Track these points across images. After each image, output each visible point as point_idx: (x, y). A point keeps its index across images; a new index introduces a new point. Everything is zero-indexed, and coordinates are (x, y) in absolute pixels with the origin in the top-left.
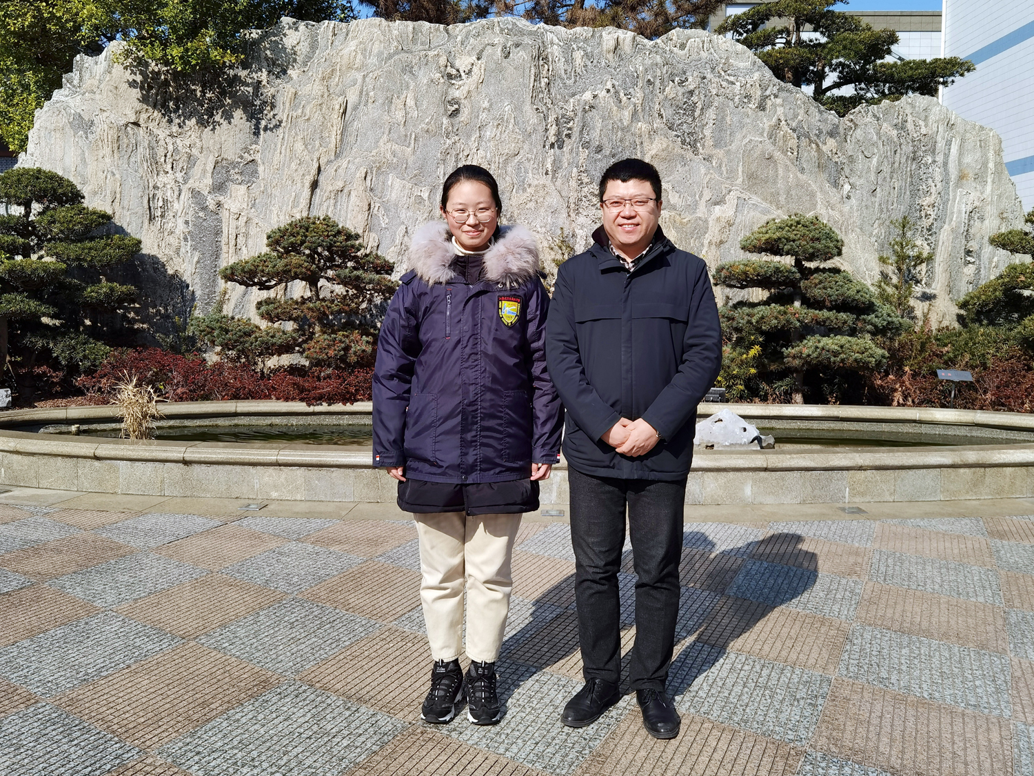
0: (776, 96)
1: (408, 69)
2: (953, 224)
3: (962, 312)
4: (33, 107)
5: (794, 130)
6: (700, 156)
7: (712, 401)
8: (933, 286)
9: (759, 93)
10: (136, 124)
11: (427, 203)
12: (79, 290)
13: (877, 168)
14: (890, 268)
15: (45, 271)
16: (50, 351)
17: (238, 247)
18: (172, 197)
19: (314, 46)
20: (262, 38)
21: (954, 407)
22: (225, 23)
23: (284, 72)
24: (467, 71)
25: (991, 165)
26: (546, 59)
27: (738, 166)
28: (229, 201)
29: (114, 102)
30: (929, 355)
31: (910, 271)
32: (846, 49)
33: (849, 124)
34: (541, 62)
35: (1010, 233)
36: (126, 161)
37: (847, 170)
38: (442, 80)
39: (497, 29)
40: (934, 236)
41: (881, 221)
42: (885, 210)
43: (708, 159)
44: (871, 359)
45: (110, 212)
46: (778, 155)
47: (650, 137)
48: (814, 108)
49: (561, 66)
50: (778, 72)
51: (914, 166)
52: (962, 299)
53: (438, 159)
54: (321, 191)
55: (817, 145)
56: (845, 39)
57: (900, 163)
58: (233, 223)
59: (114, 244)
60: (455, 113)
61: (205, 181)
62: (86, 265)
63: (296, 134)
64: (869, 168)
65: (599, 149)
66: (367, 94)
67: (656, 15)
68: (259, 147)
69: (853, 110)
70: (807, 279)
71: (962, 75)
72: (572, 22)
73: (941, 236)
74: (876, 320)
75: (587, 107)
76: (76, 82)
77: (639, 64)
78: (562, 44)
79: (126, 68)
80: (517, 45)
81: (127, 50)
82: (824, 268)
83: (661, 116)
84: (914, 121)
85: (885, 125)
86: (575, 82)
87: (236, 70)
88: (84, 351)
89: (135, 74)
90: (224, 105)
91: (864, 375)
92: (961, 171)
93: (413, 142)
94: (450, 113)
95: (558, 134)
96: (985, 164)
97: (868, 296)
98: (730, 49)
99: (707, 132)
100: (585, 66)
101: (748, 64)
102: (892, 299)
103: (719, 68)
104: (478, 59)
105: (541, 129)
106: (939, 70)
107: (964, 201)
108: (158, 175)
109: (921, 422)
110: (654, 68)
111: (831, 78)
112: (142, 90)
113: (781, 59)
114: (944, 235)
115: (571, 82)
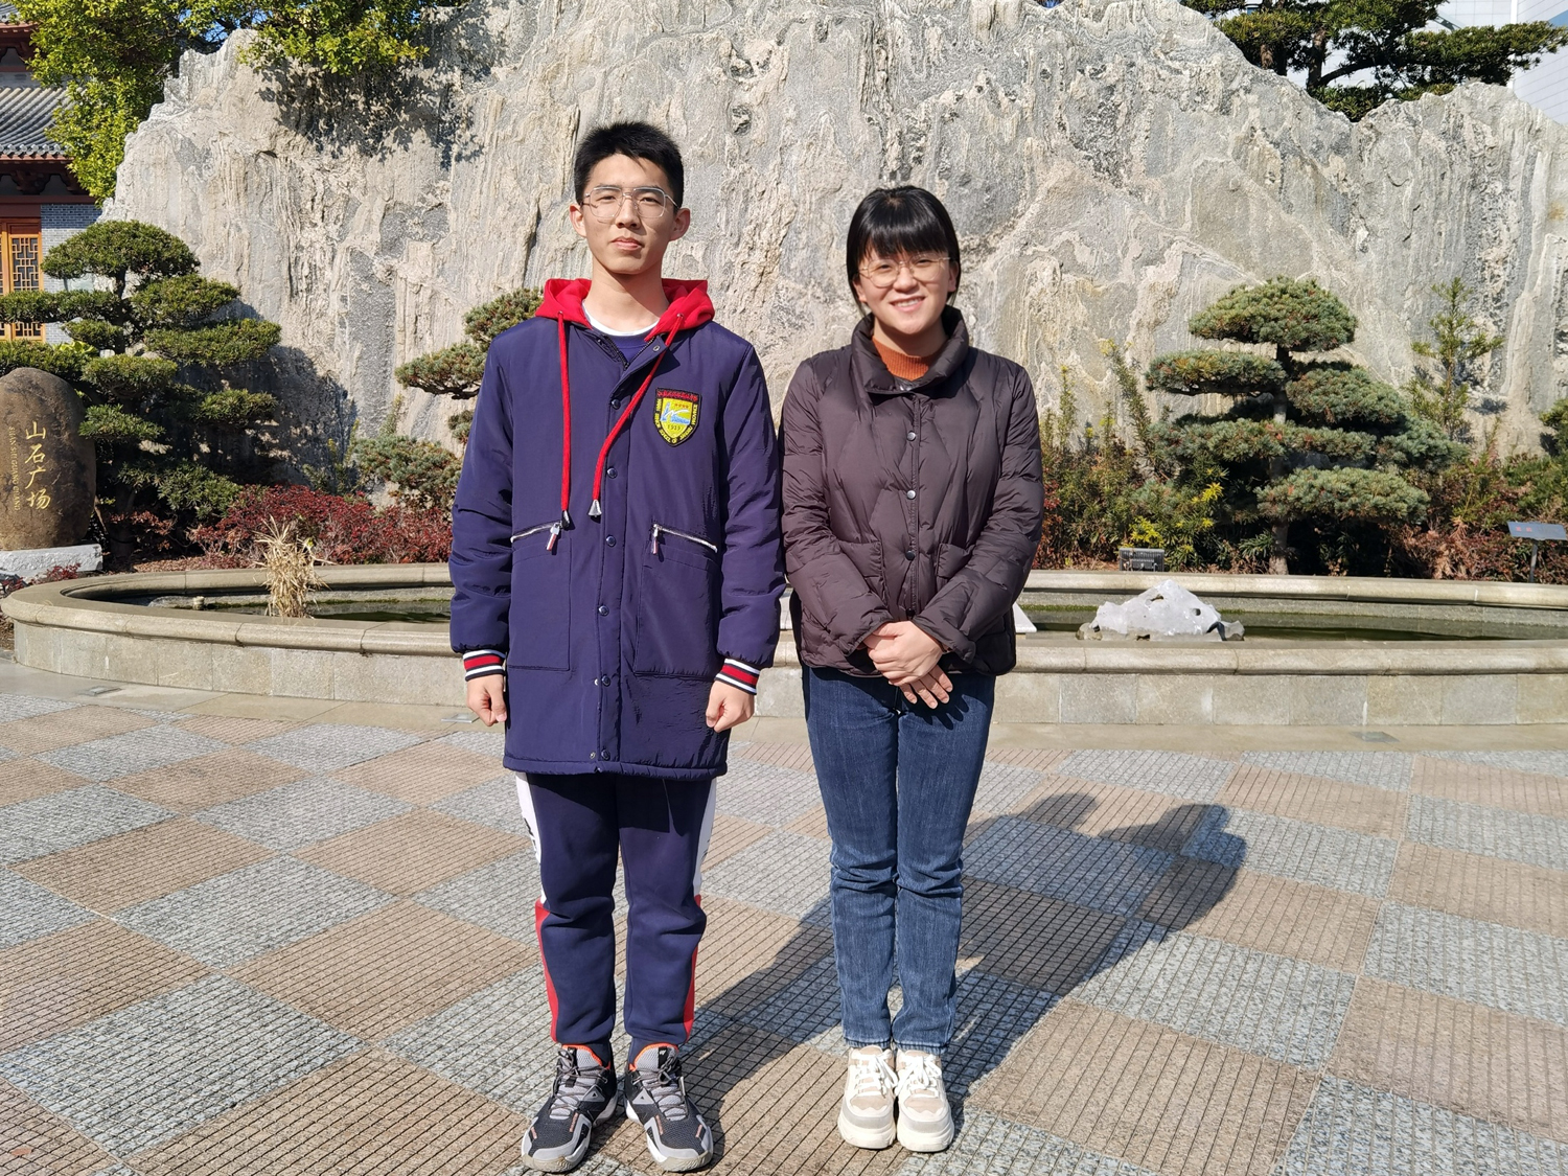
0: (1248, 91)
1: (671, 61)
2: (1537, 290)
3: (1551, 431)
4: (122, 130)
5: (1277, 145)
6: (1125, 189)
7: (1144, 569)
8: (1502, 390)
9: (1220, 86)
10: (271, 154)
11: (700, 266)
12: (194, 400)
13: (1412, 202)
14: (1431, 360)
15: (148, 373)
16: (154, 490)
17: (419, 335)
18: (322, 262)
19: (530, 29)
20: (453, 20)
21: (1536, 581)
23: (487, 71)
24: (761, 63)
26: (883, 41)
27: (1184, 203)
28: (406, 266)
29: (239, 121)
30: (1496, 500)
31: (1463, 366)
32: (1363, 12)
33: (1367, 132)
34: (876, 47)
36: (256, 209)
37: (1362, 207)
38: (724, 78)
40: (1505, 309)
41: (1417, 287)
42: (1424, 269)
43: (1136, 193)
44: (1401, 505)
45: (235, 286)
46: (1249, 184)
47: (1045, 161)
48: (1310, 108)
49: (906, 51)
50: (1252, 56)
51: (1473, 198)
52: (1549, 410)
53: (717, 198)
54: (542, 250)
55: (1314, 167)
57: (1450, 193)
58: (411, 300)
59: (244, 333)
60: (745, 127)
61: (371, 237)
62: (204, 363)
63: (504, 163)
64: (1399, 202)
65: (966, 181)
66: (611, 101)
68: (448, 185)
69: (1374, 111)
70: (1297, 380)
71: (1553, 50)
73: (1517, 310)
74: (1410, 443)
75: (947, 116)
76: (183, 93)
77: (1027, 47)
78: (907, 17)
79: (256, 72)
80: (839, 21)
81: (258, 44)
82: (1324, 363)
83: (1062, 127)
84: (1474, 126)
85: (1426, 132)
86: (929, 75)
87: (415, 69)
88: (203, 490)
89: (270, 80)
90: (397, 123)
91: (1387, 531)
92: (1550, 204)
94: (735, 127)
95: (902, 157)
97: (1396, 406)
98: (1175, 18)
99: (1136, 150)
100: (945, 51)
101: (1203, 41)
102: (1432, 410)
103: (1154, 50)
104: (779, 43)
105: (876, 150)
106: (1515, 43)
107: (1555, 252)
108: (302, 228)
109: (1481, 604)
110: (1053, 50)
111: (1336, 58)
112: (280, 103)
113: (1256, 30)
114: (1522, 308)
115: (921, 77)
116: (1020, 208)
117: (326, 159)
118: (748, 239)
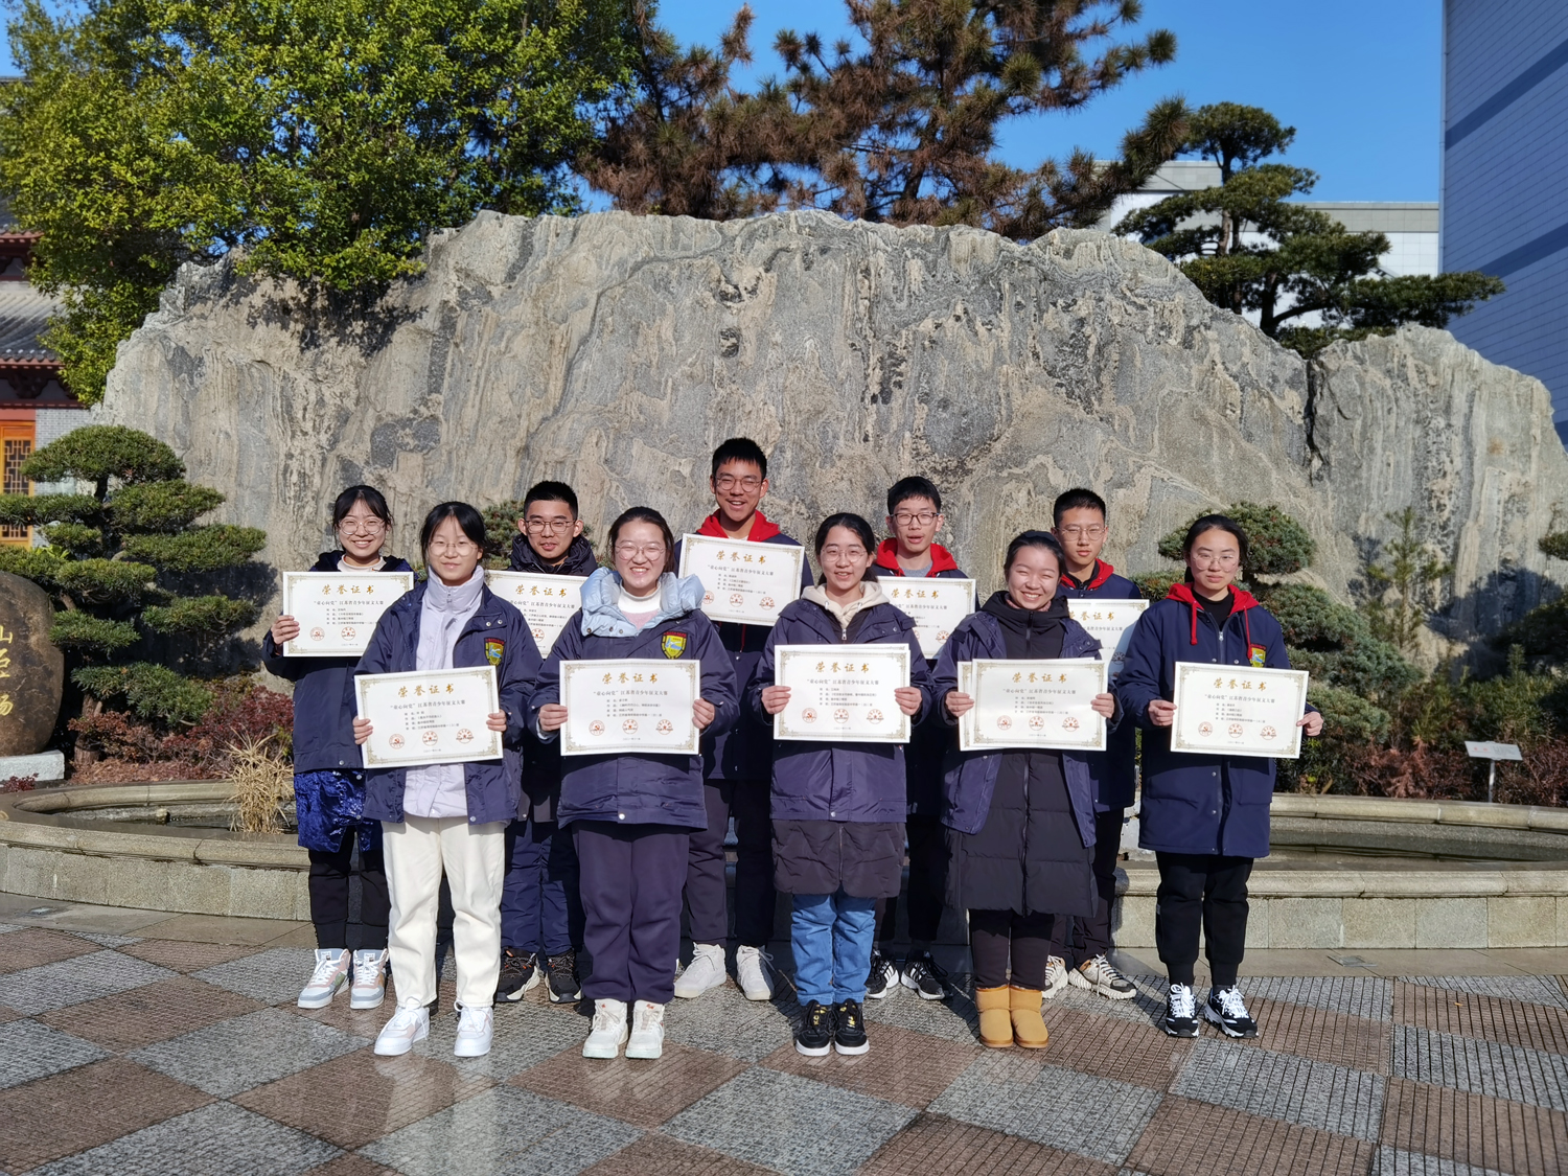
0: (1208, 328)
1: (663, 284)
2: (1481, 519)
4: (115, 338)
5: (1235, 377)
6: (1096, 416)
8: (1452, 614)
9: (1183, 322)
10: (264, 363)
11: (689, 481)
13: (1362, 435)
15: (125, 579)
18: (311, 470)
19: (526, 251)
20: (451, 241)
21: (1494, 800)
23: (483, 289)
24: (750, 289)
25: (1535, 433)
26: (866, 272)
27: (1152, 430)
28: (395, 476)
29: (233, 332)
32: (1312, 259)
33: (1319, 369)
34: (860, 276)
37: (1316, 438)
38: (713, 302)
39: (794, 227)
40: (1450, 538)
41: (1368, 515)
42: (1374, 498)
43: (1107, 419)
44: (1364, 724)
46: (1212, 414)
47: (1020, 387)
48: (1265, 344)
49: (888, 281)
51: (1418, 432)
52: (1495, 633)
53: (705, 417)
54: (532, 461)
55: (1271, 399)
56: (1308, 245)
57: (1397, 427)
59: (228, 539)
60: (734, 350)
61: (361, 447)
62: (183, 568)
63: (497, 379)
64: (1349, 435)
66: (603, 320)
69: (1324, 350)
71: (1484, 298)
72: (900, 218)
73: (1460, 539)
75: (927, 343)
76: (176, 302)
77: (1004, 279)
78: (889, 249)
80: (823, 251)
82: (1288, 585)
83: (1036, 355)
84: (1416, 366)
85: (1372, 371)
86: (910, 304)
92: (1491, 440)
93: (669, 392)
94: (724, 349)
95: (884, 383)
96: (1526, 431)
98: (1139, 258)
99: (1105, 379)
100: (925, 282)
101: (1166, 280)
103: (1122, 286)
104: (767, 271)
105: (859, 376)
106: (1451, 291)
107: (1497, 484)
108: (293, 437)
109: (1444, 823)
110: (1027, 285)
111: (1285, 300)
113: (1214, 273)
114: (1468, 536)
115: (902, 306)
116: (996, 432)
117: (320, 370)
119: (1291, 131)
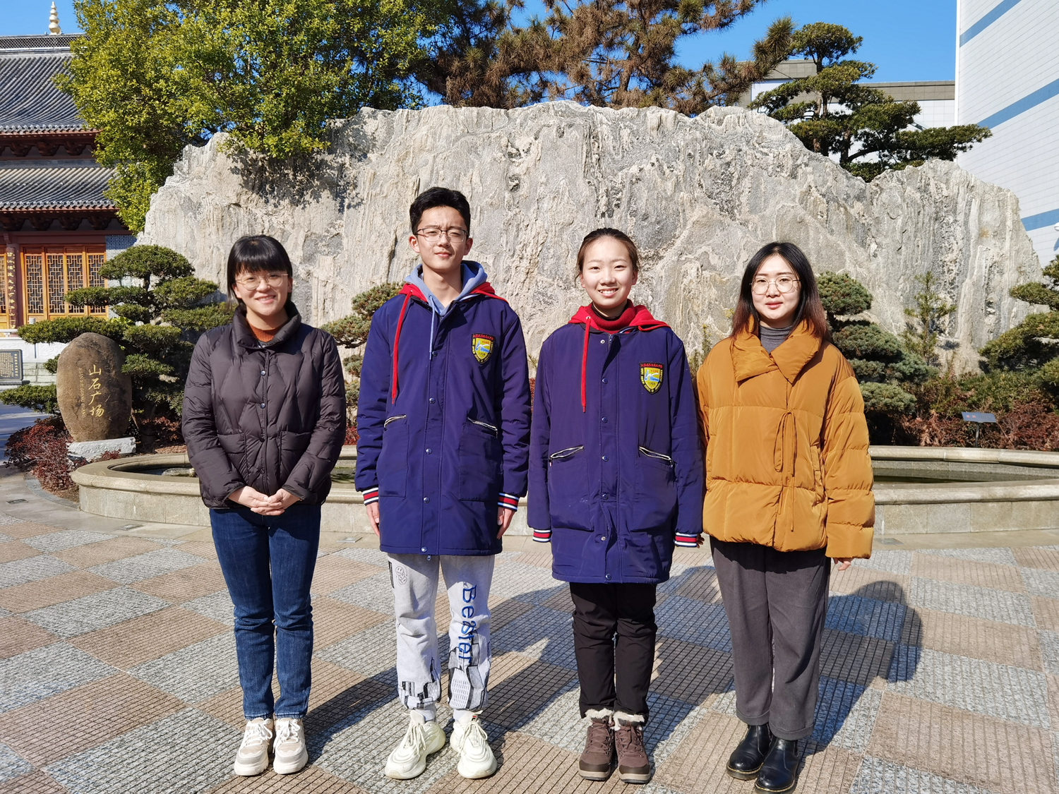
0: (806, 165)
1: (473, 149)
2: (975, 278)
3: (984, 359)
4: (149, 192)
5: (824, 196)
6: (737, 222)
8: (956, 336)
9: (791, 162)
10: (237, 205)
11: (492, 269)
13: (902, 228)
14: (916, 320)
15: (163, 335)
16: (168, 404)
17: (326, 311)
19: (390, 131)
20: (345, 126)
21: (979, 446)
22: (312, 113)
23: (365, 156)
24: (526, 150)
25: (1009, 223)
26: (596, 137)
27: (772, 230)
28: (318, 270)
29: (219, 186)
30: (954, 399)
31: (934, 322)
32: (872, 119)
33: (875, 188)
34: (592, 140)
35: (1029, 285)
36: (229, 238)
37: (873, 231)
38: (504, 159)
39: (552, 112)
40: (956, 289)
41: (906, 277)
42: (910, 266)
43: (744, 224)
44: (900, 403)
45: (216, 282)
46: (809, 218)
47: (691, 206)
48: (842, 174)
49: (610, 143)
50: (809, 145)
51: (936, 225)
52: (983, 347)
53: (501, 229)
54: (398, 259)
55: (846, 209)
56: (870, 111)
57: (924, 223)
58: (321, 290)
60: (516, 188)
61: (296, 253)
63: (376, 210)
64: (894, 228)
65: (645, 217)
66: (438, 173)
67: (695, 95)
68: (342, 222)
69: (879, 176)
70: (839, 331)
71: (979, 141)
72: (618, 103)
73: (963, 290)
74: (904, 367)
75: (634, 180)
76: (185, 170)
77: (680, 140)
78: (610, 123)
79: (228, 157)
80: (570, 126)
81: (229, 141)
82: (854, 321)
83: (701, 185)
84: (936, 184)
85: (909, 188)
86: (623, 156)
87: (323, 156)
89: (237, 162)
90: (312, 186)
91: (892, 418)
92: (980, 229)
93: (478, 214)
94: (511, 187)
95: (608, 204)
96: (1003, 222)
97: (896, 346)
98: (763, 124)
99: (744, 199)
100: (632, 143)
101: (780, 136)
102: (916, 348)
103: (753, 141)
104: (536, 139)
105: (593, 200)
106: (958, 137)
107: (984, 256)
109: (948, 461)
110: (694, 142)
111: (856, 146)
112: (243, 175)
113: (810, 130)
114: (966, 289)
115: (618, 157)
116: (677, 233)
117: (270, 208)
118: (519, 253)
119: (860, 39)
